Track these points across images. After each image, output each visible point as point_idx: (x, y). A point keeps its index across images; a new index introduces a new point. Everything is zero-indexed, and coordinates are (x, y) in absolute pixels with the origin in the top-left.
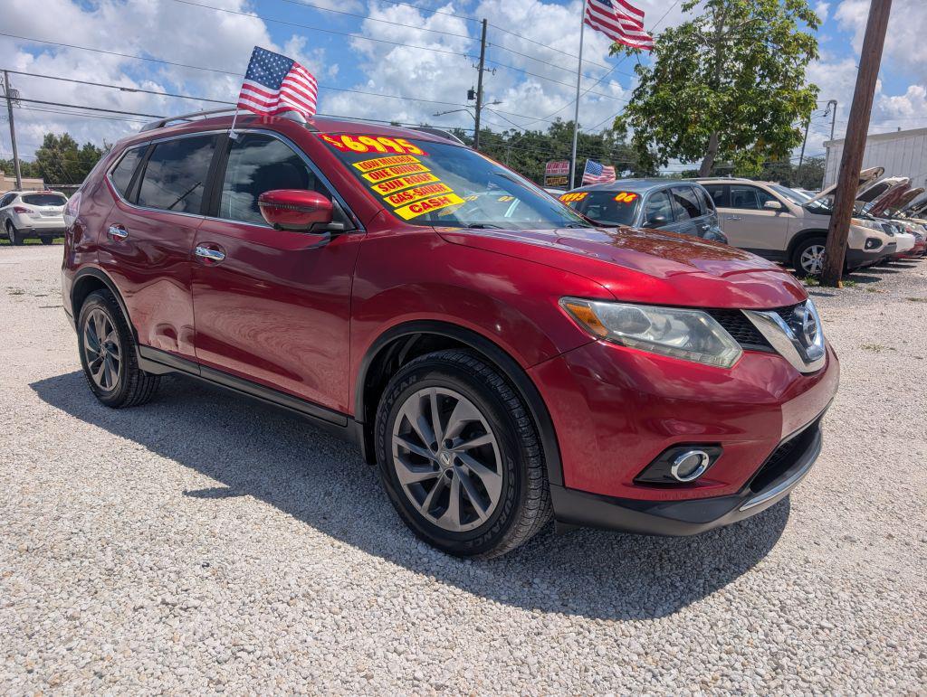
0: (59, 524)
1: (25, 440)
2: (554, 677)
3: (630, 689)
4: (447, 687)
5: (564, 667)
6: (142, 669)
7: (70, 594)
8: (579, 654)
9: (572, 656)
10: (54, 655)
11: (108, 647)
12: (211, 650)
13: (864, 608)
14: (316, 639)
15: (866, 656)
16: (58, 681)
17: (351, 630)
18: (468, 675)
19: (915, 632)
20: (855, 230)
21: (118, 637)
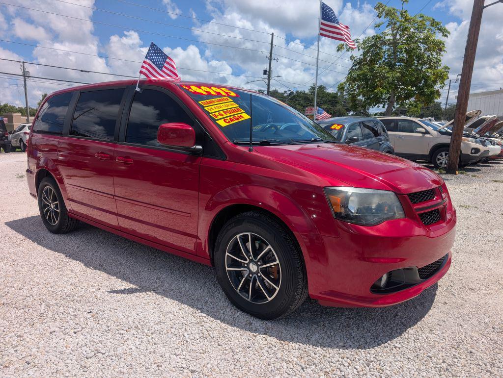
0: (21, 292)
1: (12, 250)
2: (252, 368)
3: (289, 374)
4: (197, 371)
5: (258, 363)
6: (49, 360)
7: (21, 325)
8: (267, 357)
9: (264, 358)
10: (8, 353)
11: (34, 350)
12: (84, 352)
13: (420, 338)
14: (137, 348)
15: (414, 361)
16: (8, 365)
17: (155, 344)
18: (209, 366)
19: (443, 350)
20: (464, 143)
21: (40, 345)
